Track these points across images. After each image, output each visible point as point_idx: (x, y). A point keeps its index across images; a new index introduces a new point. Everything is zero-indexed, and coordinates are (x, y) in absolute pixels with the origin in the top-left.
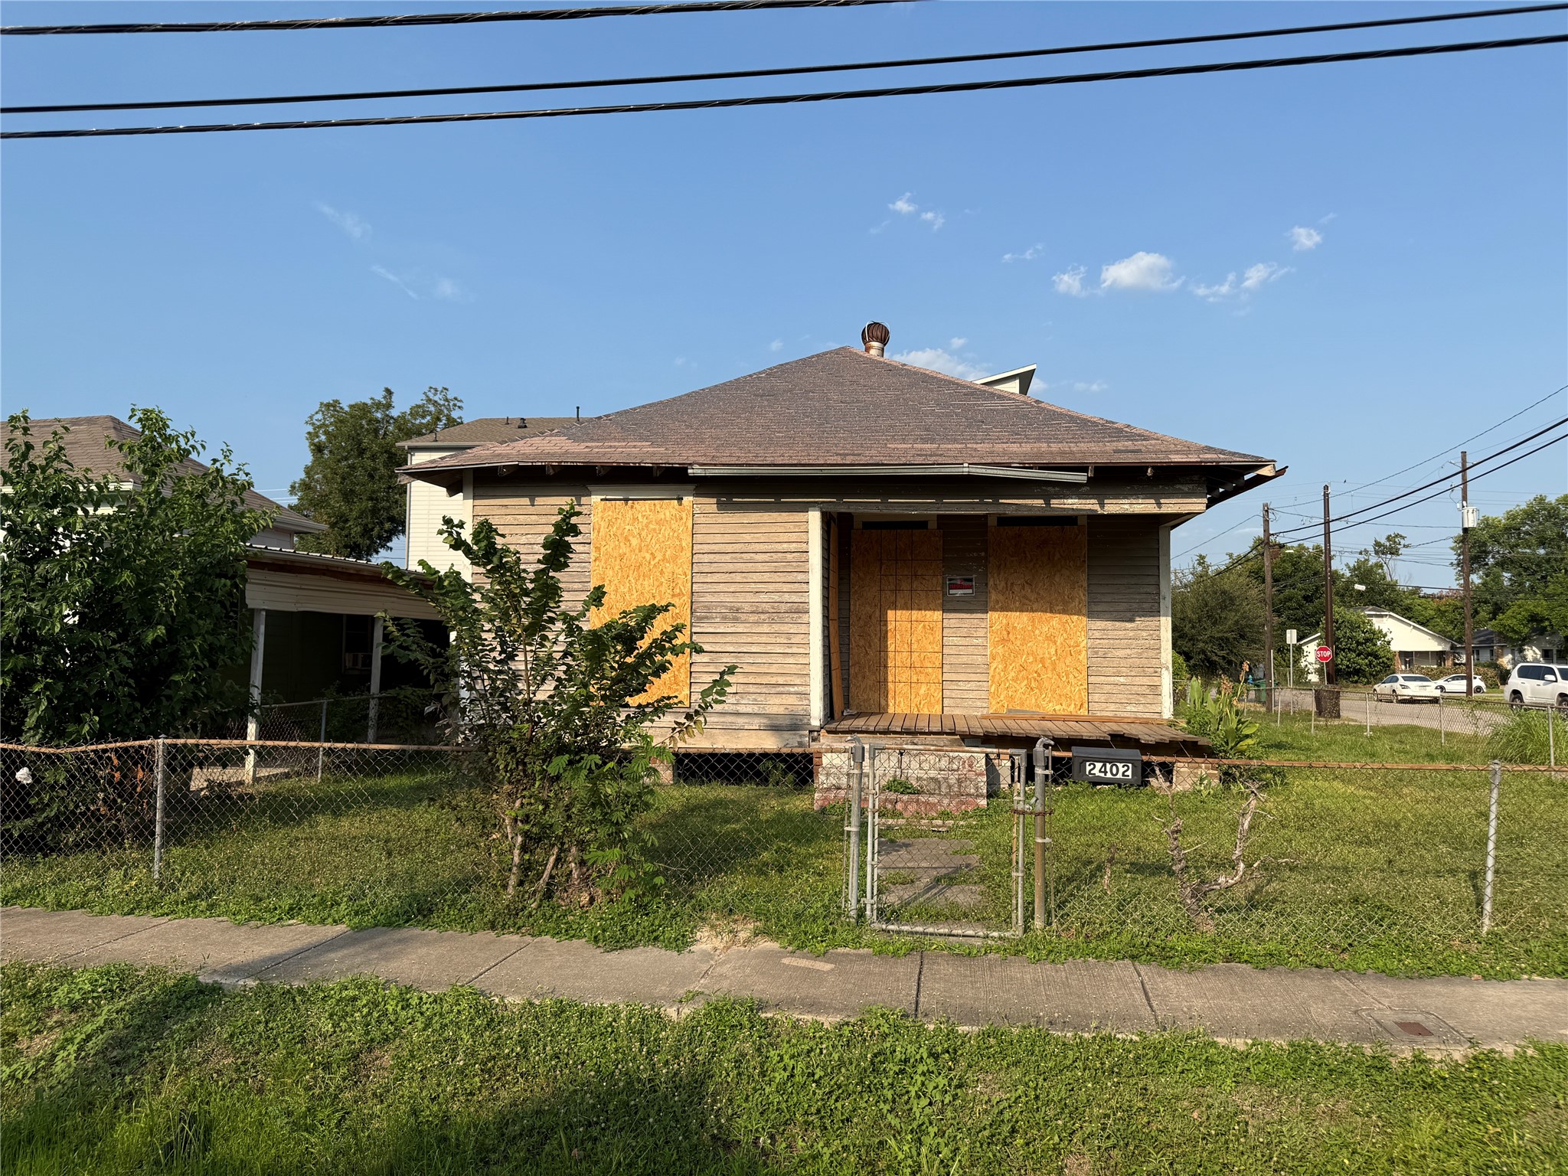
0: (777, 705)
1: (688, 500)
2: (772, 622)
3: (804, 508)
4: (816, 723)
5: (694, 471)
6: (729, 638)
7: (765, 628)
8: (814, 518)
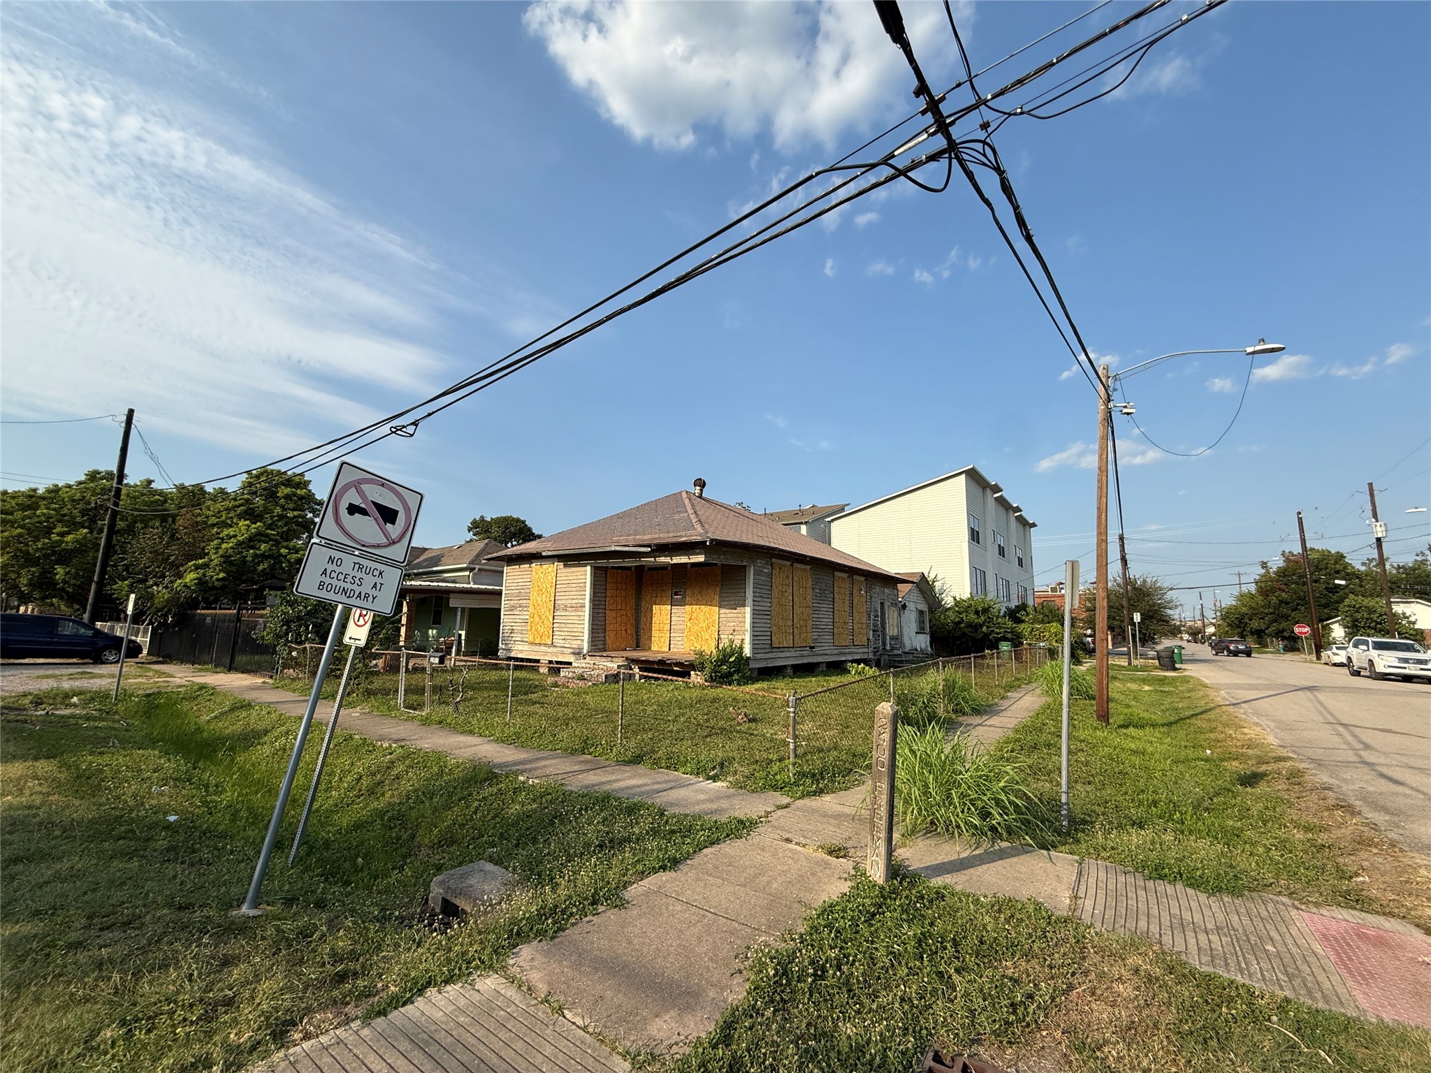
0: (575, 644)
1: (556, 563)
2: (576, 611)
3: (585, 565)
4: (585, 652)
5: (544, 554)
6: (564, 618)
7: (574, 614)
8: (589, 568)
